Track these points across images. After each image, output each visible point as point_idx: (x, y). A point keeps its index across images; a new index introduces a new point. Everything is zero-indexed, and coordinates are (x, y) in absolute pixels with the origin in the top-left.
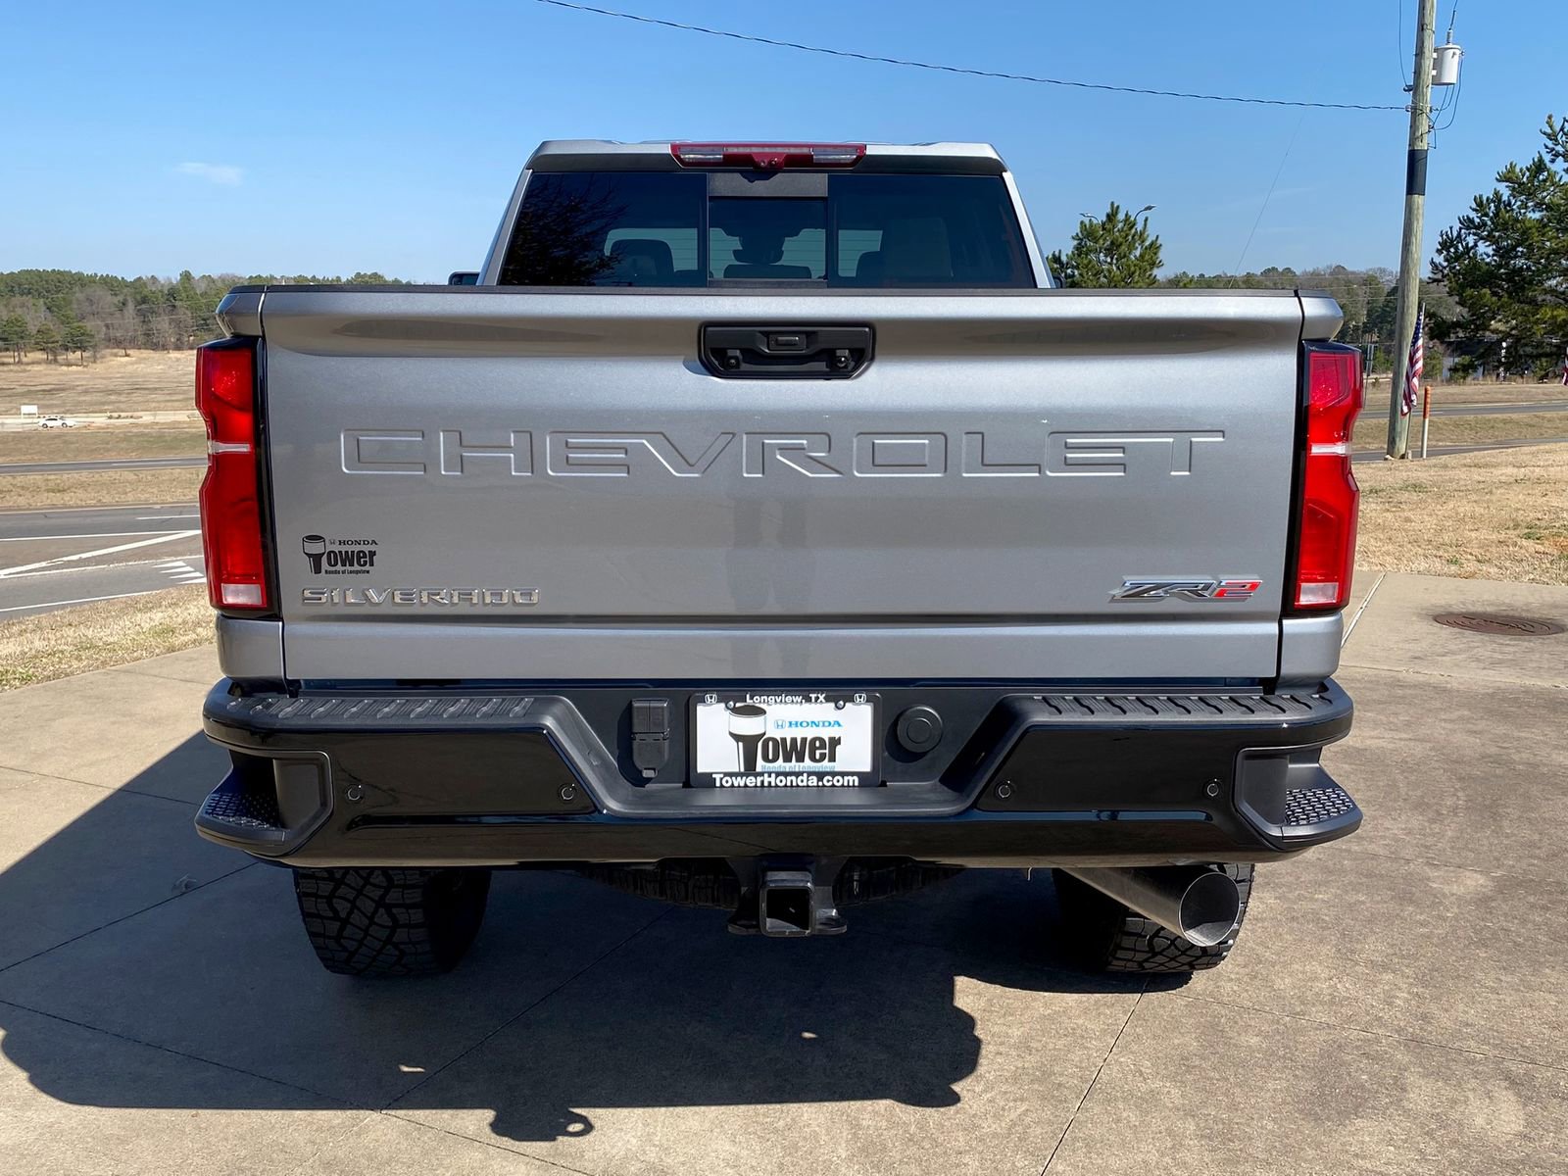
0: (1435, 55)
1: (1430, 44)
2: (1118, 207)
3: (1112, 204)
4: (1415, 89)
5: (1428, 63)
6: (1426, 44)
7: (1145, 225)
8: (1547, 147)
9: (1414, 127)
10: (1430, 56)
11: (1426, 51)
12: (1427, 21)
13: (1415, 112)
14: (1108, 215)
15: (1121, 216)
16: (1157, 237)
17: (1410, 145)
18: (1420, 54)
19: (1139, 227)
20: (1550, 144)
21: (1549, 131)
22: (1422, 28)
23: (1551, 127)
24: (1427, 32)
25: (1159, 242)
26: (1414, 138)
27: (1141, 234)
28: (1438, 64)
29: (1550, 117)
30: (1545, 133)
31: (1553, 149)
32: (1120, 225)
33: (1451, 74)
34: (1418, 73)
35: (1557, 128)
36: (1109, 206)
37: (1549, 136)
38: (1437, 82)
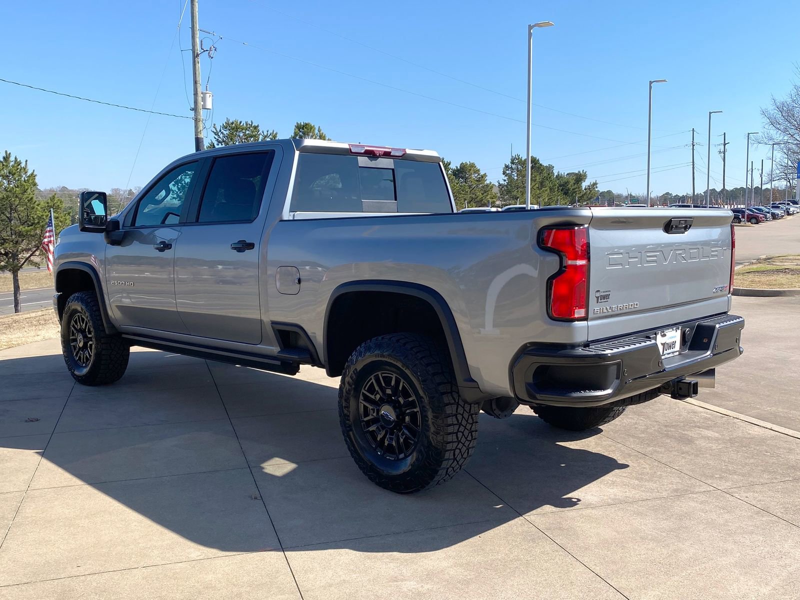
0: (202, 95)
1: (200, 90)
2: (10, 153)
3: (6, 152)
4: (195, 109)
5: (200, 99)
6: (198, 90)
7: (26, 164)
8: (215, 138)
9: (196, 127)
10: (200, 96)
11: (198, 93)
12: (198, 80)
13: (196, 121)
14: (4, 158)
15: (12, 158)
16: (34, 171)
17: (195, 135)
18: (196, 94)
19: (23, 165)
20: (216, 137)
21: (215, 131)
22: (195, 82)
23: (216, 129)
24: (198, 85)
25: (35, 173)
26: (197, 133)
27: (25, 169)
28: (204, 99)
29: (215, 125)
30: (213, 132)
31: (218, 139)
32: (12, 164)
33: (209, 105)
34: (196, 102)
35: (218, 130)
36: (4, 153)
37: (215, 133)
38: (204, 108)
